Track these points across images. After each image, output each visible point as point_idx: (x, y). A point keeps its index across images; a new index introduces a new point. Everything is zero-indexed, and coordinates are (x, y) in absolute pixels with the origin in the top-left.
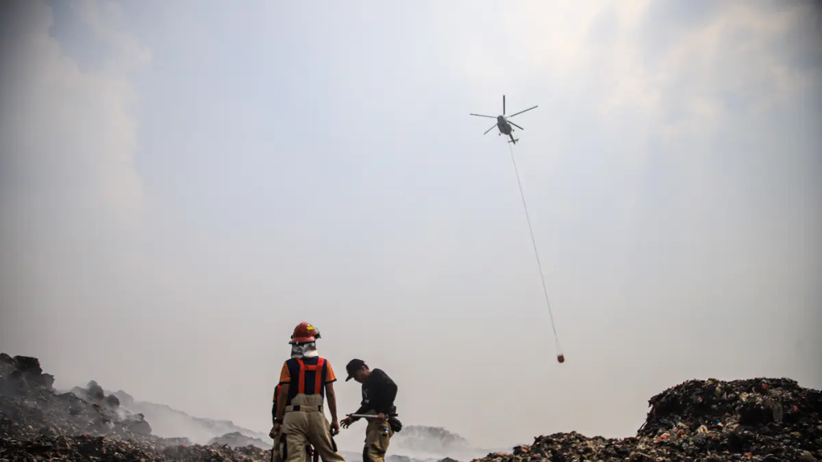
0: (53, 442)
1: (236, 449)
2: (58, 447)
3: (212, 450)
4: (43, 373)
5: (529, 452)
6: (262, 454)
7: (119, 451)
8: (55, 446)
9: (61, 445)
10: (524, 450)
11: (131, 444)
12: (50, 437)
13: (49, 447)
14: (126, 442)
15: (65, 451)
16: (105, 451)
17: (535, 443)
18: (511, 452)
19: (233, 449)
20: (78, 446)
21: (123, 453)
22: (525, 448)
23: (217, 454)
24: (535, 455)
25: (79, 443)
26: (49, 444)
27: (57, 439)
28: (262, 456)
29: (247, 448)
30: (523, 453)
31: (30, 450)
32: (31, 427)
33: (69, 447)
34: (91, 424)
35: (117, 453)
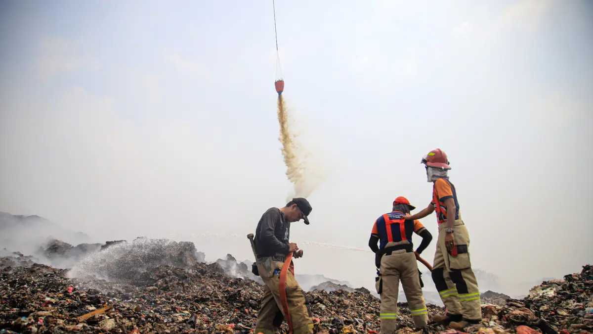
0: (210, 295)
1: (330, 293)
2: (214, 299)
3: (314, 295)
4: (197, 251)
5: (580, 279)
6: (349, 295)
7: (252, 298)
8: (212, 298)
9: (216, 297)
10: (575, 278)
11: (259, 294)
12: (208, 292)
13: (208, 299)
14: (256, 293)
15: (219, 301)
16: (243, 299)
17: (583, 271)
18: (563, 280)
19: (328, 293)
20: (226, 297)
21: (255, 300)
22: (576, 276)
23: (318, 297)
24: (588, 282)
25: (226, 295)
26: (208, 297)
27: (212, 293)
28: (350, 297)
29: (339, 291)
30: (575, 280)
31: (197, 301)
32: (195, 286)
33: (220, 298)
34: (232, 282)
35: (251, 300)
